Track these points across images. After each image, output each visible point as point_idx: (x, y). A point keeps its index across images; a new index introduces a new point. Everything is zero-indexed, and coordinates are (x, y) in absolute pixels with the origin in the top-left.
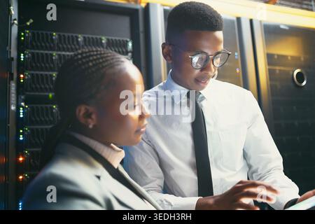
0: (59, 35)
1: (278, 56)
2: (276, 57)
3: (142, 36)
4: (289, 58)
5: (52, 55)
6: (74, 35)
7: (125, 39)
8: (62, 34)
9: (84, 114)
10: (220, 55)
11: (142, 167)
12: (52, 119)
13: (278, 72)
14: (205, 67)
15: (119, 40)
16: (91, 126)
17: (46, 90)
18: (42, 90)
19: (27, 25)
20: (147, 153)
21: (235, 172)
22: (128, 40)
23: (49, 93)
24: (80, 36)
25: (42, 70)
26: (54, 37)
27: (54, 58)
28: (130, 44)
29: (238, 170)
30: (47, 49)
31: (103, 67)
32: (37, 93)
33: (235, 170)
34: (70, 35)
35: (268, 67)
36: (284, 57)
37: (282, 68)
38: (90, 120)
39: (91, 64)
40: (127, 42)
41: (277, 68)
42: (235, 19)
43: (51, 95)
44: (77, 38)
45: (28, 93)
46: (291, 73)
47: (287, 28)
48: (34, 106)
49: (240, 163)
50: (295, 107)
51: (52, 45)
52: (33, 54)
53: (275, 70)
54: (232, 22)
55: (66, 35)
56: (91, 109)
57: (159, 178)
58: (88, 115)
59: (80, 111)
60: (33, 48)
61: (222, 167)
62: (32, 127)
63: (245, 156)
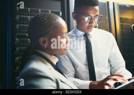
0: (31, 9)
1: (125, 18)
2: (124, 19)
3: (66, 10)
4: (130, 19)
5: (28, 18)
6: (37, 9)
7: (59, 11)
8: (32, 9)
9: (43, 41)
10: (98, 17)
11: (65, 66)
12: (28, 45)
13: (124, 26)
14: (91, 22)
15: (56, 11)
16: (46, 47)
17: (25, 33)
18: (24, 33)
19: (17, 5)
20: (68, 60)
21: (105, 68)
22: (60, 11)
23: (27, 33)
24: (39, 10)
25: (24, 24)
26: (29, 10)
27: (29, 19)
28: (61, 13)
29: (106, 67)
30: (26, 15)
31: (51, 20)
32: (22, 34)
33: (105, 67)
34: (35, 9)
35: (120, 23)
36: (128, 19)
37: (126, 24)
38: (45, 44)
39: (45, 19)
40: (60, 12)
41: (124, 24)
42: (106, 2)
43: (27, 35)
44: (38, 10)
45: (18, 34)
46: (130, 26)
47: (129, 6)
48: (20, 39)
49: (107, 64)
50: (132, 41)
51: (28, 13)
52: (20, 17)
53: (123, 25)
54: (105, 3)
55: (34, 9)
56: (45, 39)
57: (73, 71)
58: (44, 42)
59: (41, 40)
60: (20, 15)
61: (99, 66)
62: (20, 48)
63: (109, 61)
